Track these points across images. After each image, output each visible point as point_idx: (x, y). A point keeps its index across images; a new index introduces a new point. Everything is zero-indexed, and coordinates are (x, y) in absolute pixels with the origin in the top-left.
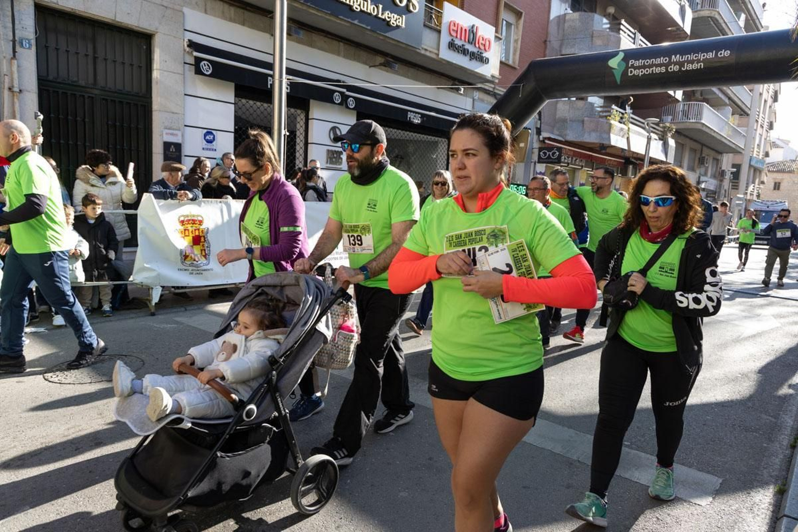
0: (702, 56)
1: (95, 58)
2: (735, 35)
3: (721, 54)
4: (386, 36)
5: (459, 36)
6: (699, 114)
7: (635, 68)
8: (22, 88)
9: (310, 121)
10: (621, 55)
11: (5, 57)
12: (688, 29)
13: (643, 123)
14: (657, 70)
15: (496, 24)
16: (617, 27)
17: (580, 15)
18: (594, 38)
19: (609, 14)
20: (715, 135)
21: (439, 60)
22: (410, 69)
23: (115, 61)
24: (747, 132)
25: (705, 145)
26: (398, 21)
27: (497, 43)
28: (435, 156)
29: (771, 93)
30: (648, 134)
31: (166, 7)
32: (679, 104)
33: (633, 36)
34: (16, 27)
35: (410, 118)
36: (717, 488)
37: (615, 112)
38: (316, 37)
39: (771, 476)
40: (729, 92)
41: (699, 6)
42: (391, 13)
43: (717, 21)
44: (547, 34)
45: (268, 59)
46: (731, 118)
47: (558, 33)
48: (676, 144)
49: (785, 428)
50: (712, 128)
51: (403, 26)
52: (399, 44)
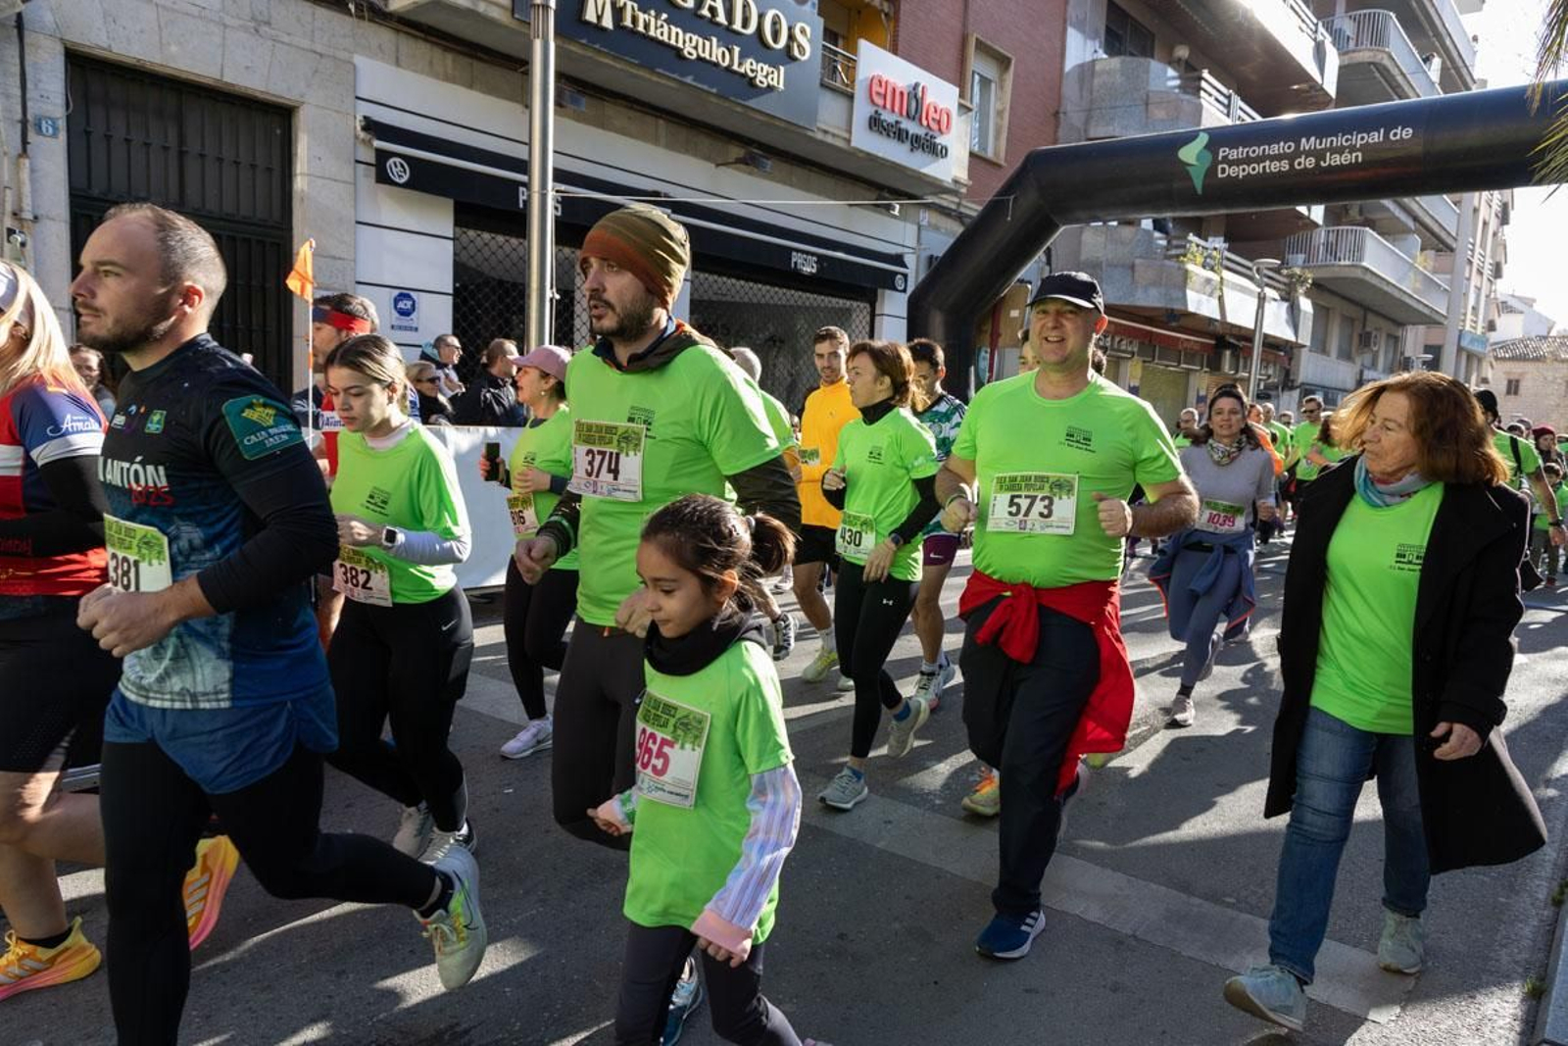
0: (1358, 140)
1: (182, 154)
2: (1423, 98)
3: (1395, 135)
4: (747, 107)
5: (888, 106)
6: (1358, 250)
7: (1231, 163)
8: (40, 212)
10: (1203, 139)
11: (5, 154)
12: (1331, 88)
13: (1250, 269)
14: (1274, 167)
15: (960, 79)
16: (1196, 84)
17: (1122, 63)
18: (1150, 107)
19: (1180, 60)
20: (1387, 288)
21: (851, 150)
22: (795, 168)
23: (220, 160)
24: (1451, 283)
25: (1371, 310)
26: (770, 77)
27: (963, 117)
29: (1496, 207)
30: (1259, 290)
31: (321, 55)
32: (1318, 230)
33: (1226, 101)
34: (28, 96)
35: (796, 263)
36: (1410, 988)
37: (1194, 248)
38: (611, 110)
39: (1516, 962)
40: (1415, 207)
41: (1352, 44)
42: (757, 62)
43: (1388, 71)
44: (1059, 98)
45: (518, 152)
46: (1420, 258)
47: (1081, 97)
48: (1314, 309)
49: (1540, 865)
50: (1383, 276)
51: (781, 86)
52: (772, 121)
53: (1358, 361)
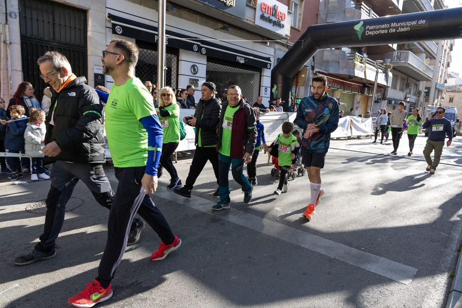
0: (409, 24)
1: (54, 24)
2: (428, 11)
3: (420, 22)
4: (224, 12)
5: (266, 12)
6: (407, 58)
7: (370, 30)
8: (12, 41)
9: (179, 61)
10: (362, 23)
11: (1, 23)
12: (401, 7)
13: (374, 63)
14: (383, 32)
15: (288, 4)
16: (360, 6)
18: (346, 13)
20: (415, 70)
21: (255, 25)
22: (238, 31)
23: (65, 26)
24: (434, 69)
25: (410, 76)
26: (231, 2)
27: (289, 16)
28: (252, 83)
29: (449, 45)
30: (377, 70)
32: (395, 52)
33: (369, 12)
34: (7, 6)
35: (238, 60)
36: (415, 274)
37: (357, 57)
38: (184, 13)
39: (446, 268)
40: (424, 45)
43: (418, 3)
44: (318, 10)
45: (155, 25)
46: (425, 60)
47: (325, 10)
48: (393, 75)
49: (454, 240)
50: (414, 66)
51: (234, 5)
52: (231, 16)
53: (405, 91)
